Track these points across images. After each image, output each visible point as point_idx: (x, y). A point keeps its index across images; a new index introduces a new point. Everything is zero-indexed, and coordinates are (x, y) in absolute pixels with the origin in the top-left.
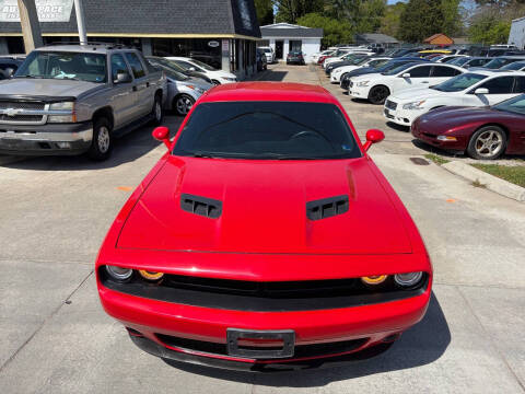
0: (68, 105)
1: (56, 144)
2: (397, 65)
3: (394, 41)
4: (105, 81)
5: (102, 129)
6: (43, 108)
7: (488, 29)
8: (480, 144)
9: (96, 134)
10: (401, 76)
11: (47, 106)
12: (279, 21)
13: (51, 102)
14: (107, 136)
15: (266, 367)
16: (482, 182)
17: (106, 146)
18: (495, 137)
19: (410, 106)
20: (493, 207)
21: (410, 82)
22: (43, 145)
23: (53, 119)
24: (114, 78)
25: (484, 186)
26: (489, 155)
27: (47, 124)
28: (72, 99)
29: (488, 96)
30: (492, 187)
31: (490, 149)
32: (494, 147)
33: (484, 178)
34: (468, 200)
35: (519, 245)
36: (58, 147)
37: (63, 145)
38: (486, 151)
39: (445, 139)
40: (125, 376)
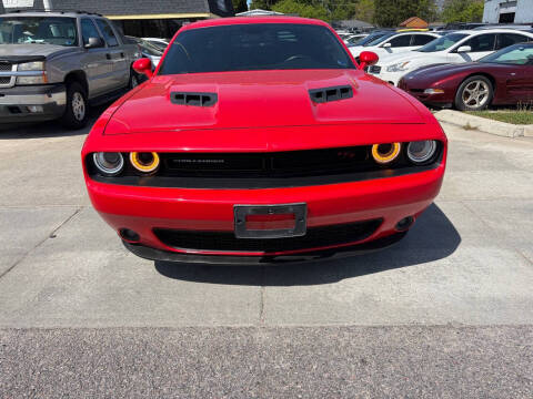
0: (38, 65)
1: (26, 107)
2: (376, 38)
3: (370, 26)
4: (76, 44)
5: (76, 95)
6: (10, 69)
7: (462, 9)
8: (467, 95)
9: (70, 99)
10: (382, 47)
11: (14, 67)
12: (252, 8)
13: (19, 63)
14: (82, 103)
15: (276, 258)
16: (472, 125)
17: (82, 114)
18: (481, 87)
19: (394, 68)
20: (487, 143)
21: (391, 52)
22: (13, 109)
23: (22, 81)
24: (85, 42)
25: (475, 129)
26: (476, 106)
27: (16, 85)
28: (41, 59)
29: (470, 54)
30: (483, 128)
31: (477, 100)
32: (481, 97)
33: (475, 120)
34: (461, 139)
35: (517, 169)
36: (29, 111)
37: (34, 109)
38: (473, 102)
39: (432, 92)
40: (122, 289)
